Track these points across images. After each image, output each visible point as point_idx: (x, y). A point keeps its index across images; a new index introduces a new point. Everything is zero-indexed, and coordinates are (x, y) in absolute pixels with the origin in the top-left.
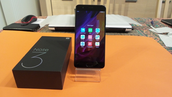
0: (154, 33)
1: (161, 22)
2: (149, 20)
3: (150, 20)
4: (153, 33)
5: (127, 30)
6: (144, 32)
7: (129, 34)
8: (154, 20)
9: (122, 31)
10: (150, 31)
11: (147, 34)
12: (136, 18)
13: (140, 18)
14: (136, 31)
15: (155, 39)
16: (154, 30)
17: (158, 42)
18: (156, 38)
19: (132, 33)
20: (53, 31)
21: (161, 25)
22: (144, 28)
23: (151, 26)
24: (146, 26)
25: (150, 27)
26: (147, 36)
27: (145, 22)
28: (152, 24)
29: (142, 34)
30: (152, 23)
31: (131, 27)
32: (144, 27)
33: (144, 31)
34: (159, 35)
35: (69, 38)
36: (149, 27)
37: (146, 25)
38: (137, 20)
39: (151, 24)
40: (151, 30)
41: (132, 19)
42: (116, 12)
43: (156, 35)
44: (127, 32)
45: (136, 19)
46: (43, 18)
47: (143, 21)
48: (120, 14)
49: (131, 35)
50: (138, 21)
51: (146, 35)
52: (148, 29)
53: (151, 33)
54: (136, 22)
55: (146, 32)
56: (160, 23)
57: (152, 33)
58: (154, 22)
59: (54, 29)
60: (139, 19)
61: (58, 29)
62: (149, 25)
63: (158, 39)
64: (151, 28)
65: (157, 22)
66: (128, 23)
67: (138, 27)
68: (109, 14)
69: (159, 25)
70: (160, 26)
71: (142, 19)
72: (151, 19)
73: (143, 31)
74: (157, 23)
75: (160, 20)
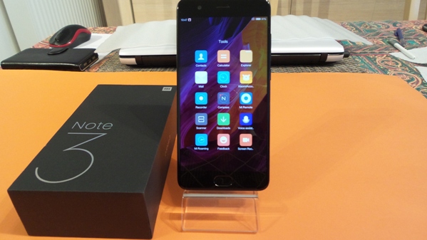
0: (405, 64)
1: (423, 33)
2: (388, 27)
3: (391, 26)
4: (402, 63)
5: (330, 58)
6: (377, 60)
7: (335, 67)
8: (403, 25)
9: (316, 61)
10: (394, 57)
11: (385, 66)
12: (352, 22)
13: (364, 23)
14: (354, 59)
15: (408, 81)
16: (404, 54)
17: (418, 89)
18: (412, 79)
19: (343, 67)
20: (132, 67)
21: (424, 41)
22: (377, 51)
23: (397, 45)
24: (382, 45)
25: (393, 45)
26: (386, 73)
27: (378, 34)
28: (399, 39)
29: (373, 66)
30: (398, 35)
31: (341, 49)
32: (377, 48)
33: (379, 59)
34: (419, 68)
35: (171, 88)
36: (389, 45)
37: (380, 41)
38: (357, 29)
39: (394, 38)
40: (396, 54)
41: (342, 25)
42: (299, 7)
43: (411, 70)
44: (331, 64)
45: (353, 25)
46: (106, 33)
47: (374, 31)
48: (307, 13)
49: (343, 71)
50: (360, 31)
51: (384, 71)
52: (387, 52)
53: (397, 64)
54: (352, 33)
55: (383, 61)
56: (421, 35)
57: (400, 64)
58: (404, 33)
59: (133, 61)
60: (360, 25)
61: (144, 63)
62: (391, 40)
63: (418, 81)
64: (397, 49)
65: (412, 33)
66: (333, 39)
67: (359, 47)
68: (279, 13)
69: (417, 39)
70: (422, 42)
71: (371, 24)
72: (395, 25)
73: (375, 60)
74: (411, 35)
75: (421, 26)
